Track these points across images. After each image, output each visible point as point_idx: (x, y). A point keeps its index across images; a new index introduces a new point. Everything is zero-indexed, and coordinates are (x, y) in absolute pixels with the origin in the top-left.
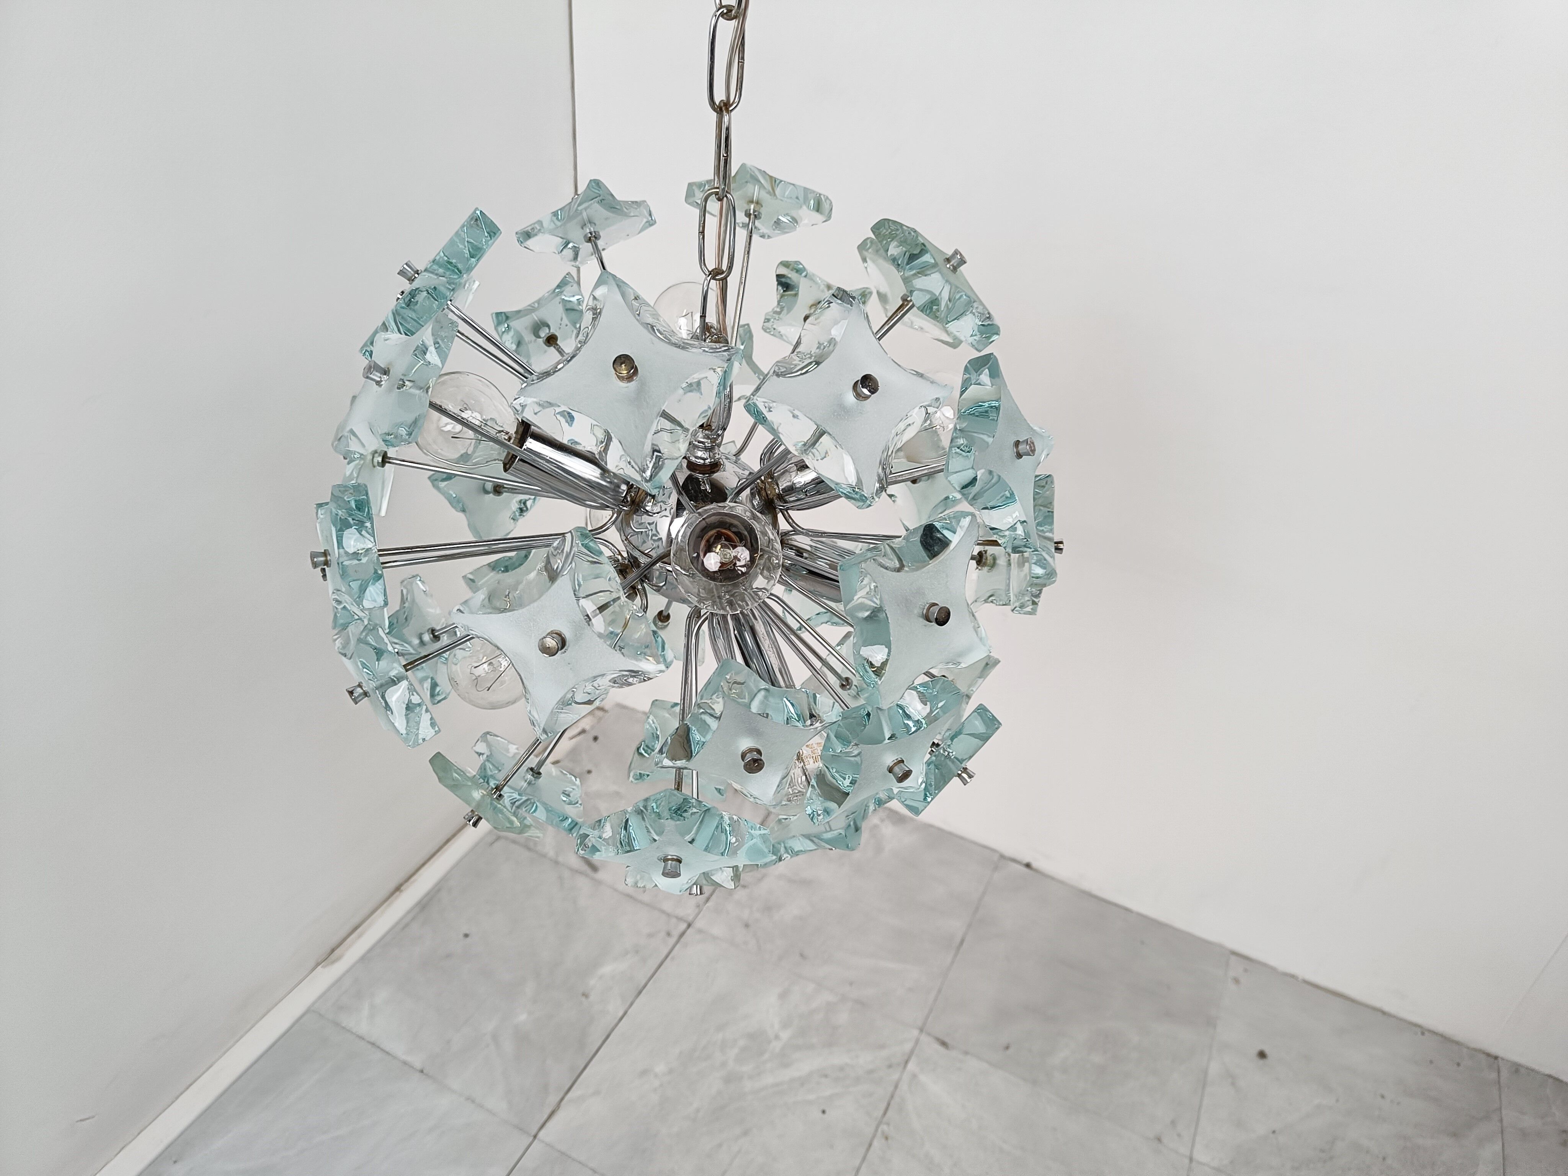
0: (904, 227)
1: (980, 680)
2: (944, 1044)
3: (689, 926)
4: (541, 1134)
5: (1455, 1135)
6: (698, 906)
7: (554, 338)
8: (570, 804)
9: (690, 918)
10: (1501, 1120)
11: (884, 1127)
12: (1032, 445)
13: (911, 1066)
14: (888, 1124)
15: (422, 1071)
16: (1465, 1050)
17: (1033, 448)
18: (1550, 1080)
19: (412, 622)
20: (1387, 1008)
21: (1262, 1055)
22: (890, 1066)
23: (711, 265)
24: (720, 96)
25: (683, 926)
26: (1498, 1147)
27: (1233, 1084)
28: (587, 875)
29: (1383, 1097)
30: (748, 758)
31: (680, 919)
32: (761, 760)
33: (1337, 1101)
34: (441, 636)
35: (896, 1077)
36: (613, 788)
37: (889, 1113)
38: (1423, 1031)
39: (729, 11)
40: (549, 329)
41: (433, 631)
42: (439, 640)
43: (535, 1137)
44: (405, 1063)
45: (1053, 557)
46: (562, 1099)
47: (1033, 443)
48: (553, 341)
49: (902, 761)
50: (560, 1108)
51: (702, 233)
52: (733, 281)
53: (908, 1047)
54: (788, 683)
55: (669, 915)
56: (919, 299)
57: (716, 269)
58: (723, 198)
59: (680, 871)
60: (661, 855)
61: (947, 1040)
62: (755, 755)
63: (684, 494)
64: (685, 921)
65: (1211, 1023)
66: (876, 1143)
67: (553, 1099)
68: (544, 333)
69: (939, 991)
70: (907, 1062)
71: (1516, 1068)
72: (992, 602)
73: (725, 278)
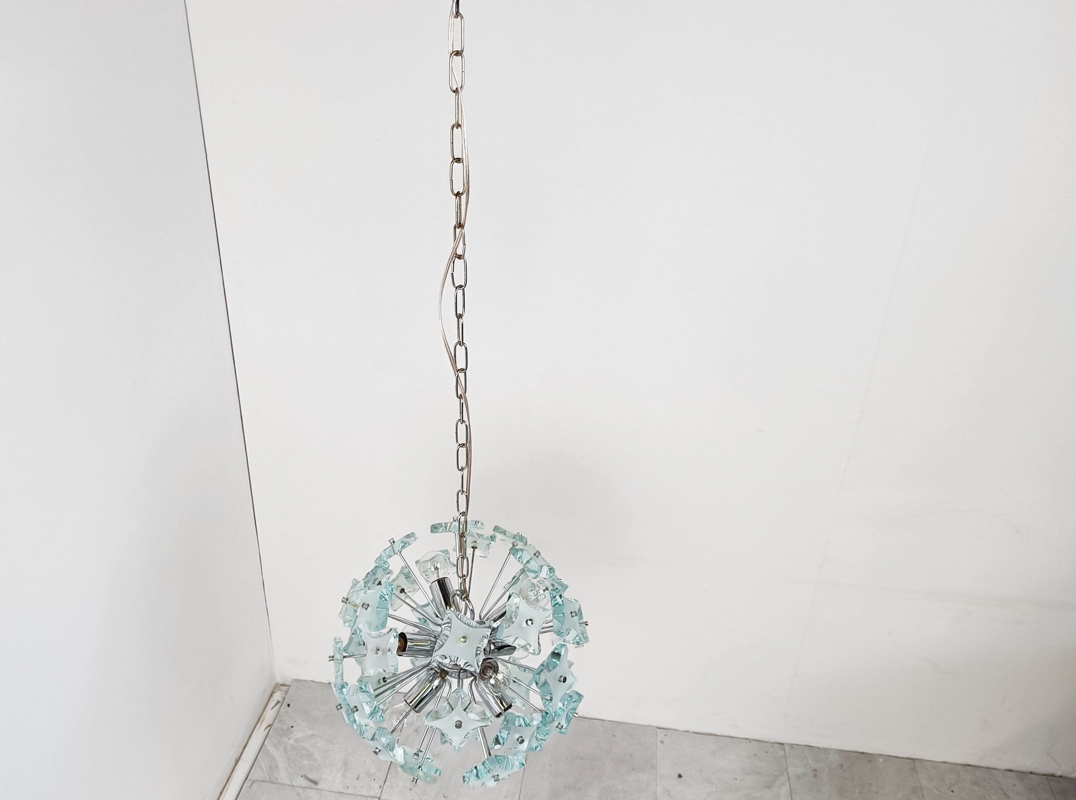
5: (769, 787)
9: (379, 795)
10: (788, 774)
16: (769, 744)
18: (807, 747)
20: (732, 735)
21: (680, 776)
26: (788, 786)
27: (669, 795)
28: (312, 789)
29: (736, 779)
33: (717, 788)
36: (310, 732)
38: (750, 740)
55: (366, 797)
65: (654, 767)
71: (792, 746)
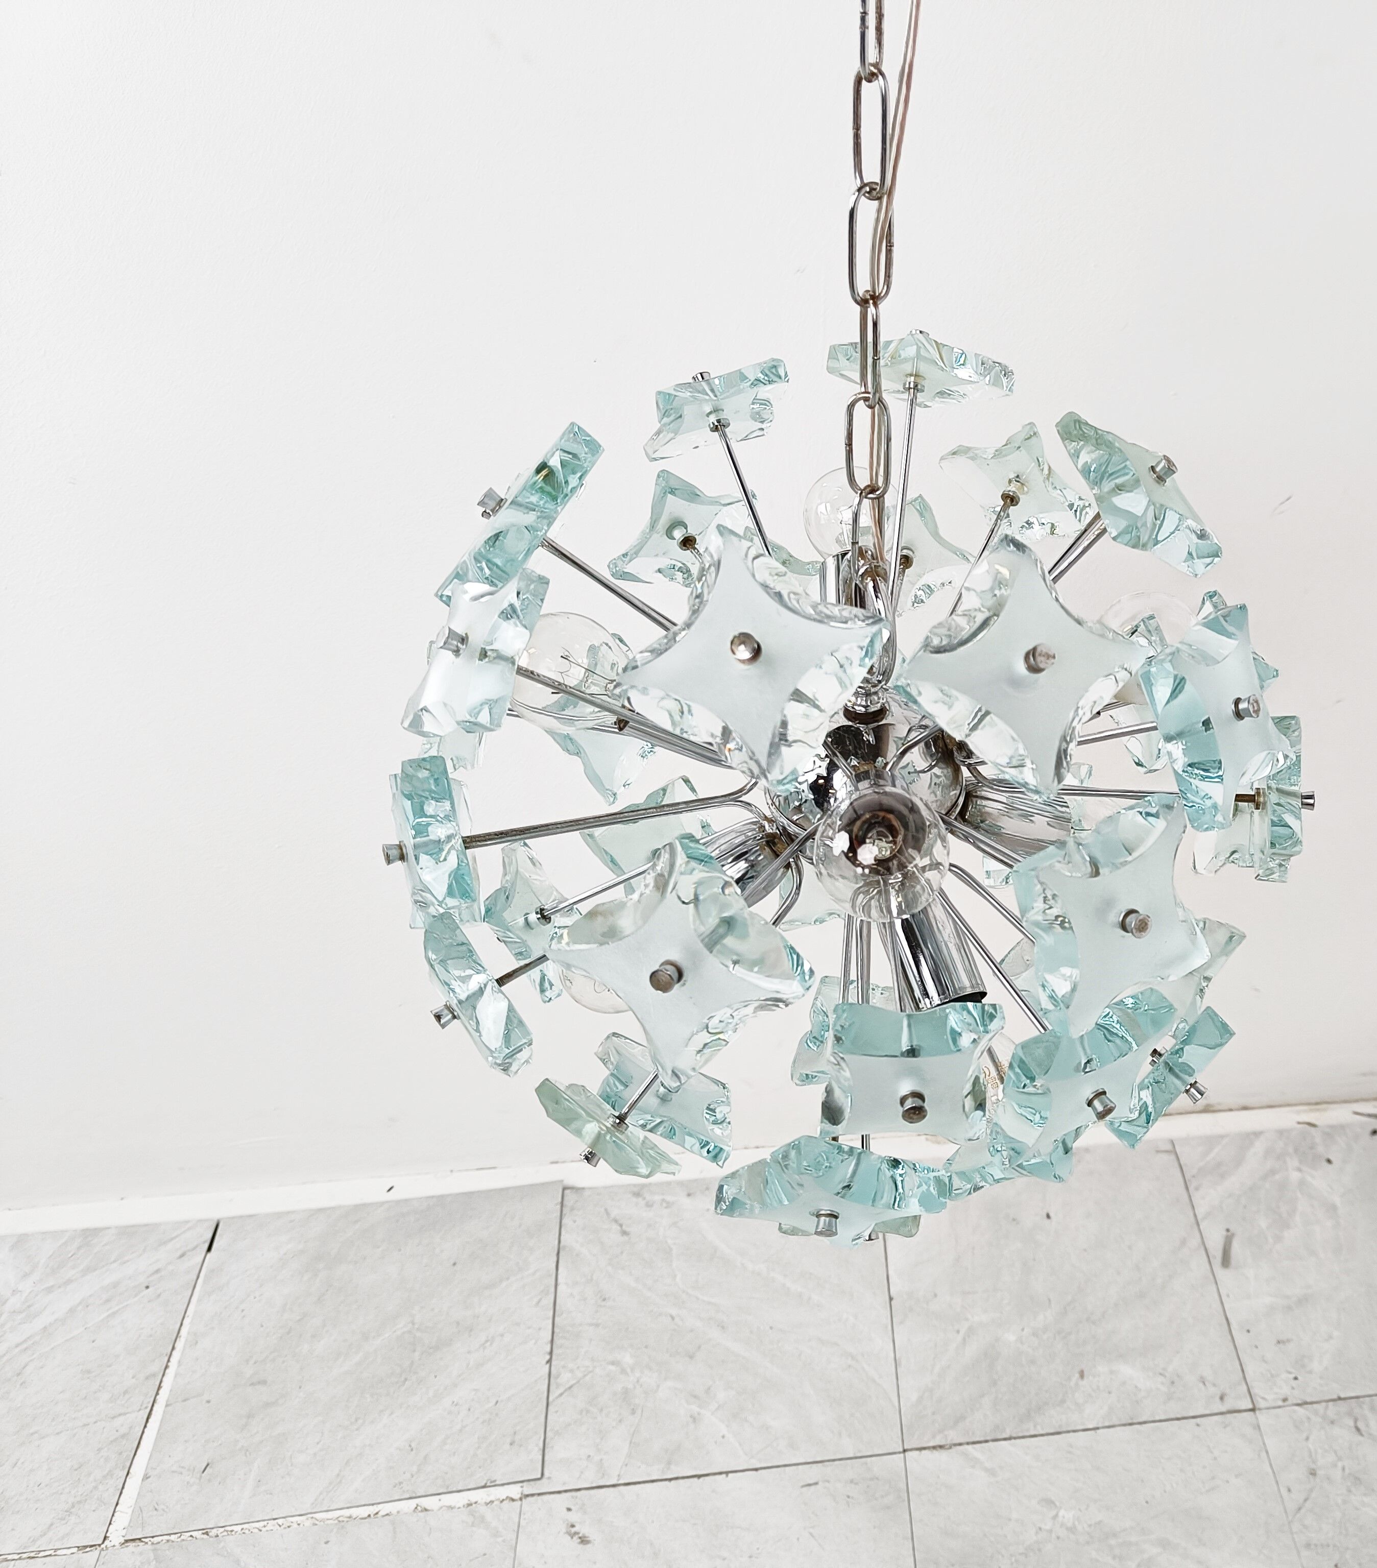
0: (1099, 432)
1: (1224, 958)
4: (911, 1455)
7: (691, 541)
8: (715, 1123)
12: (1255, 704)
17: (1256, 708)
19: (515, 900)
23: (863, 480)
24: (863, 285)
28: (1209, 1262)
30: (909, 1104)
32: (923, 1107)
34: (552, 917)
36: (1336, 1200)
39: (872, 189)
40: (686, 528)
41: (541, 911)
42: (550, 922)
43: (904, 1451)
45: (1298, 817)
47: (1257, 702)
48: (690, 545)
49: (1104, 1093)
51: (849, 444)
52: (891, 499)
54: (974, 982)
56: (1113, 525)
57: (868, 486)
58: (875, 406)
59: (836, 1230)
60: (813, 1210)
62: (918, 1102)
63: (838, 754)
67: (953, 1436)
68: (679, 534)
72: (1233, 862)
73: (882, 496)
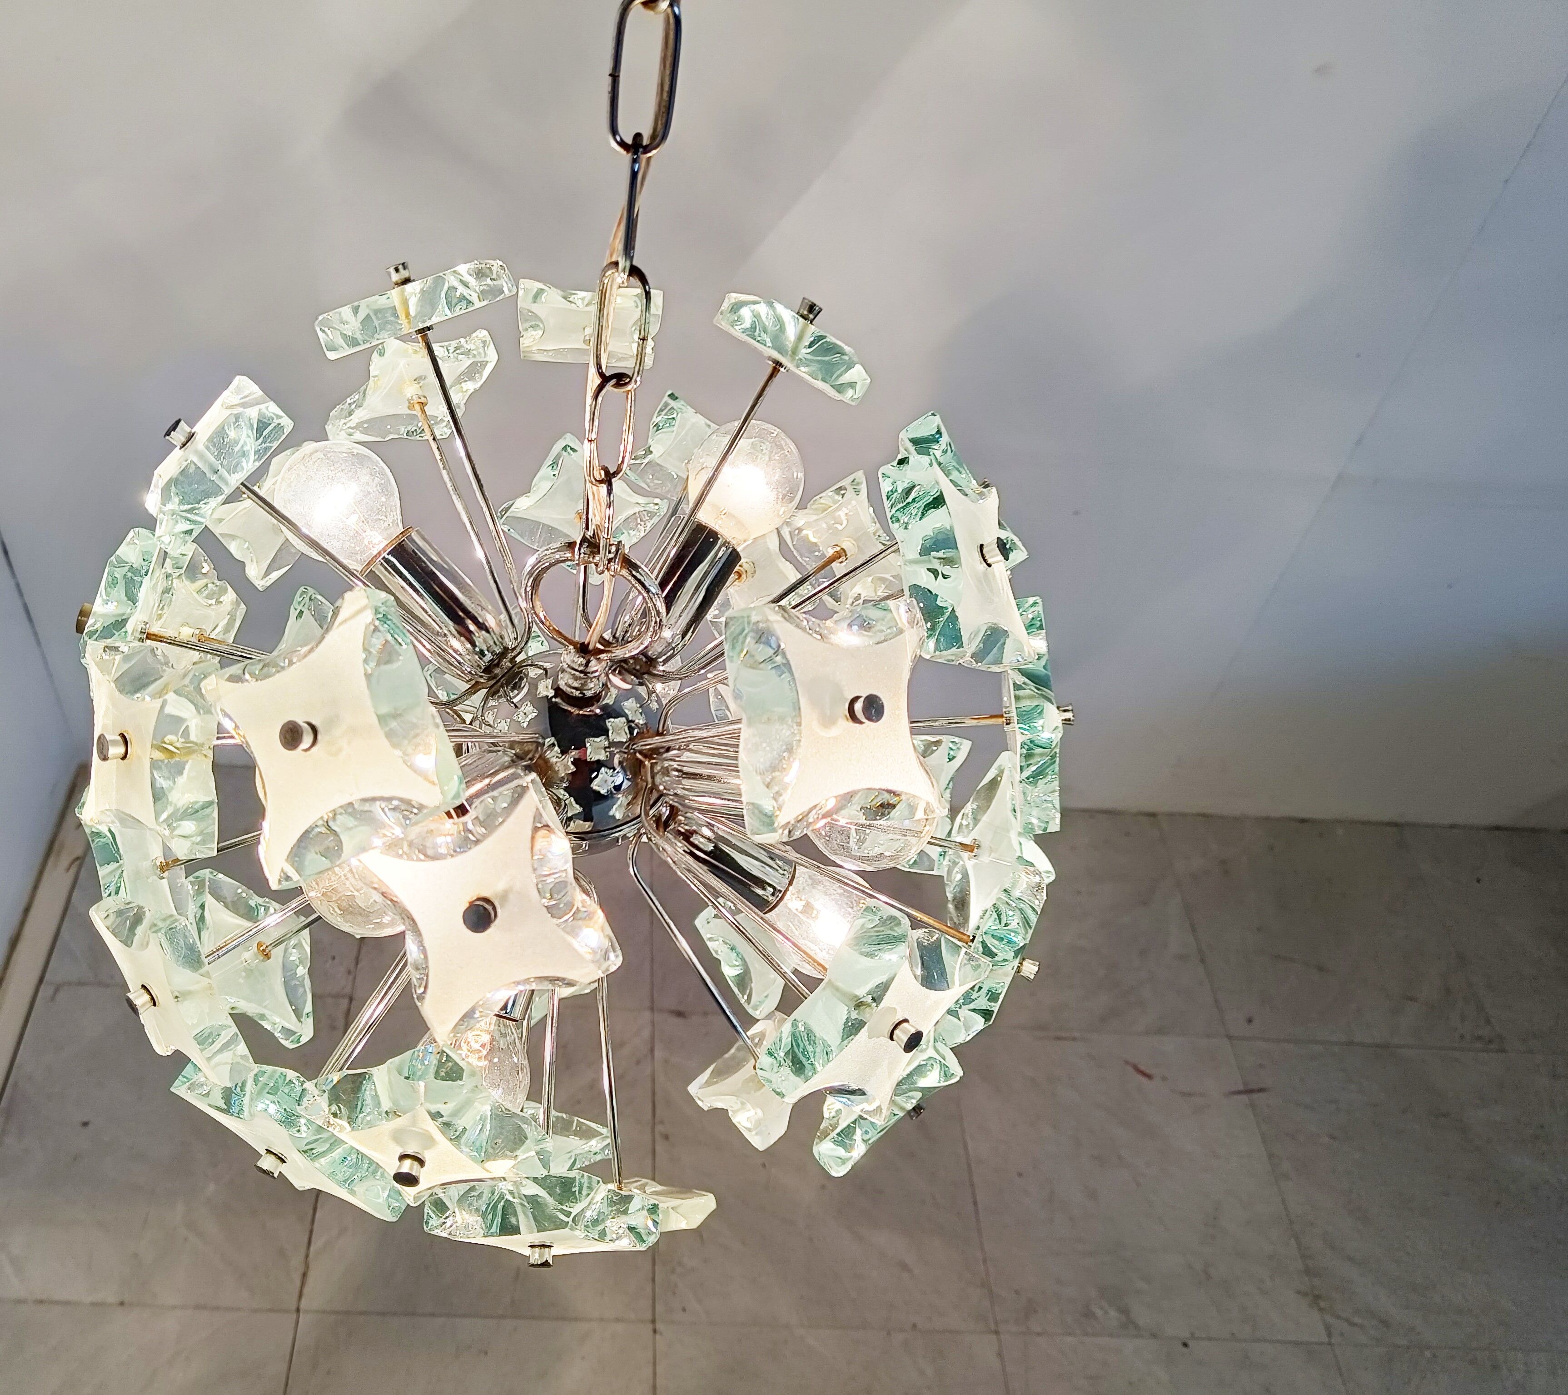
2: (680, 1014)
3: (351, 999)
4: (303, 1305)
6: (349, 972)
9: (348, 990)
11: (659, 1128)
13: (658, 1054)
14: (662, 1122)
15: (122, 1304)
22: (638, 1062)
25: (345, 1002)
31: (337, 996)
35: (648, 1071)
37: (658, 1112)
43: (298, 1310)
44: (94, 1304)
46: (307, 1256)
50: (310, 1266)
53: (646, 1033)
61: (681, 1008)
64: (343, 996)
66: (658, 1148)
67: (296, 1262)
69: (652, 960)
70: (652, 1050)
